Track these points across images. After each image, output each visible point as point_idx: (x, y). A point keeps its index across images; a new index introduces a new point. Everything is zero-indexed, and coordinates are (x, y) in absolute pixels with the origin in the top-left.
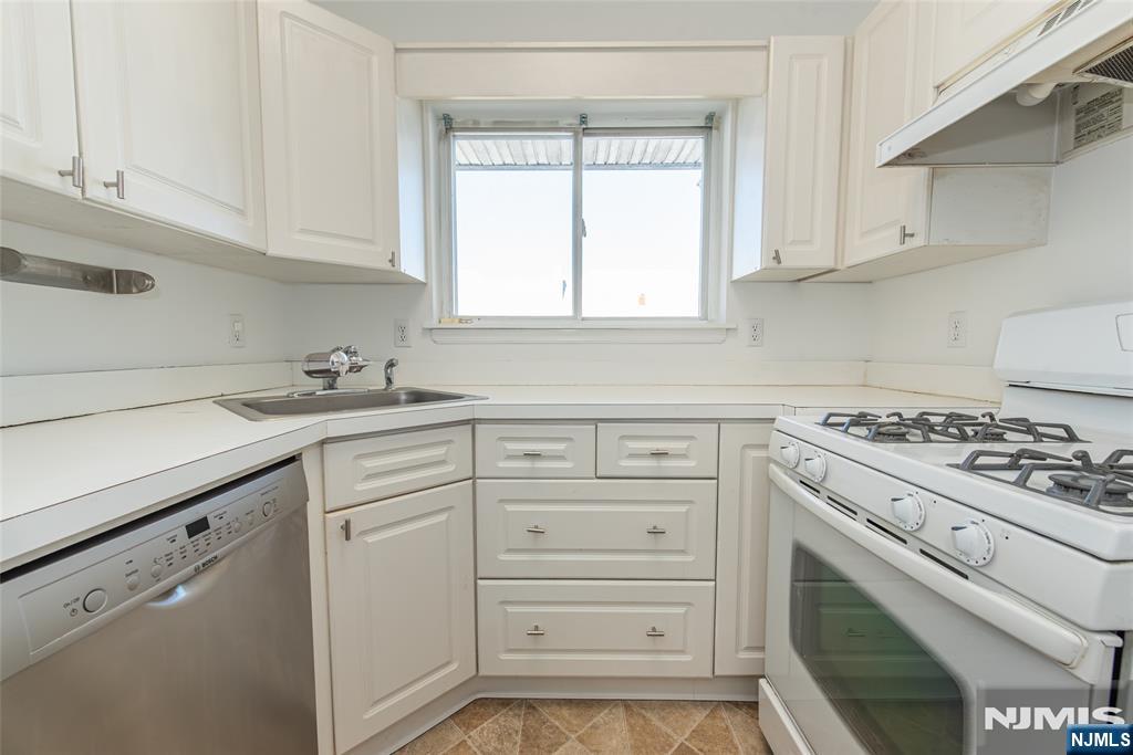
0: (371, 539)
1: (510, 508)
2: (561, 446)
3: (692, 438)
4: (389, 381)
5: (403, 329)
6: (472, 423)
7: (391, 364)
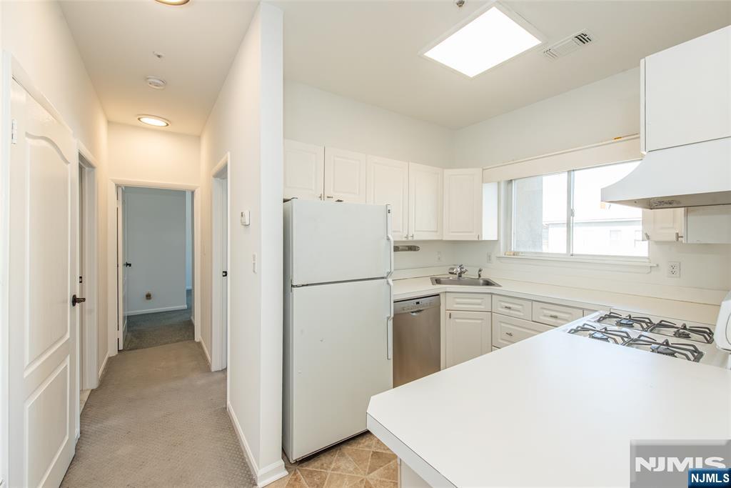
0: (457, 320)
1: (503, 325)
2: (520, 307)
3: (570, 314)
4: (480, 276)
5: (490, 256)
6: (492, 294)
7: (480, 271)
